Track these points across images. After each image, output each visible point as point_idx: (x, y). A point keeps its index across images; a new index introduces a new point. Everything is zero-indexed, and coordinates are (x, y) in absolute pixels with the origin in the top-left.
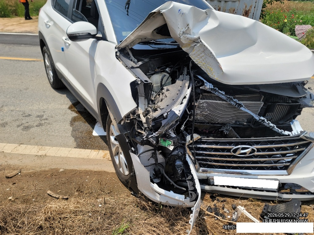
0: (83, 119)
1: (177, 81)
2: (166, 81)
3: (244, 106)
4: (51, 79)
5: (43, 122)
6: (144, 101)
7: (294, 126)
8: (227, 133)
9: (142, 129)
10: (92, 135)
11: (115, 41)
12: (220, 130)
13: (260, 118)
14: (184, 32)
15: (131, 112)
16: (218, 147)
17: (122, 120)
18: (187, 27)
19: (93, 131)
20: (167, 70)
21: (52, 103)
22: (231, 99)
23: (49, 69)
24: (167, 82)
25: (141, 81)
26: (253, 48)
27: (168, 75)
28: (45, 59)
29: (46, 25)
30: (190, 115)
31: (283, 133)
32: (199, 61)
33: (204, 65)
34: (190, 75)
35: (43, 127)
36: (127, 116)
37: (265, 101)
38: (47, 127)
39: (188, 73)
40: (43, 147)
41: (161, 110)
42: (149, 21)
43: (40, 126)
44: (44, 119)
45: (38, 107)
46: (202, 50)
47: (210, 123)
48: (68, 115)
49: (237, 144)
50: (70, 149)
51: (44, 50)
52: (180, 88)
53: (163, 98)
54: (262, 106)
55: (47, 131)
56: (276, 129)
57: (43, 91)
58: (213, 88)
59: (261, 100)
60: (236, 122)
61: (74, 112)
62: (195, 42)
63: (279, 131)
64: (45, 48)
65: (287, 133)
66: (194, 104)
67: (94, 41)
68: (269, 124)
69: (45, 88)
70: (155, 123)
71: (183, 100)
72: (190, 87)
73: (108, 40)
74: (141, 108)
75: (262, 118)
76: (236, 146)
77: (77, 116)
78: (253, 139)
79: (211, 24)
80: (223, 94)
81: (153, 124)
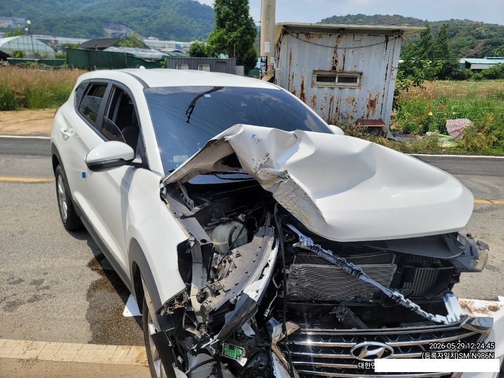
0: (111, 285)
1: (255, 238)
2: (239, 235)
3: (365, 274)
4: (65, 215)
5: (41, 293)
6: (201, 272)
7: (450, 304)
8: (342, 320)
9: (193, 327)
10: (122, 316)
11: (162, 171)
12: (330, 313)
13: (392, 293)
14: (261, 166)
15: (176, 297)
16: (330, 344)
17: (162, 308)
18: (267, 158)
19: (124, 308)
20: (240, 217)
21: (61, 256)
22: (344, 262)
23: (63, 199)
24: (240, 237)
25: (195, 241)
26: (371, 181)
27: (241, 226)
28: (59, 182)
29: (63, 135)
30: (280, 290)
31: (433, 318)
32: (288, 204)
33: (296, 210)
34: (275, 226)
35: (39, 304)
36: (170, 303)
37: (399, 264)
38: (47, 303)
39: (273, 223)
40: (35, 342)
41: (224, 294)
42: (208, 150)
43: (34, 300)
44: (44, 288)
45: (36, 264)
46: (292, 189)
47: (314, 300)
48: (86, 279)
49: (360, 339)
50: (81, 345)
51: (58, 171)
52: (258, 250)
53: (230, 270)
54: (394, 271)
55: (45, 311)
56: (421, 311)
57: (49, 235)
58: (313, 245)
59: (393, 262)
60: (356, 297)
61: (96, 272)
62: (281, 178)
63: (425, 315)
64: (59, 167)
65: (439, 318)
66: (284, 271)
67: (129, 167)
68: (409, 304)
69: (53, 230)
70: (213, 317)
71: (264, 269)
72: (276, 246)
73: (151, 169)
74: (196, 285)
75: (396, 294)
76: (358, 343)
77: (100, 280)
78: (386, 330)
79: (304, 151)
80: (329, 255)
81: (211, 321)
